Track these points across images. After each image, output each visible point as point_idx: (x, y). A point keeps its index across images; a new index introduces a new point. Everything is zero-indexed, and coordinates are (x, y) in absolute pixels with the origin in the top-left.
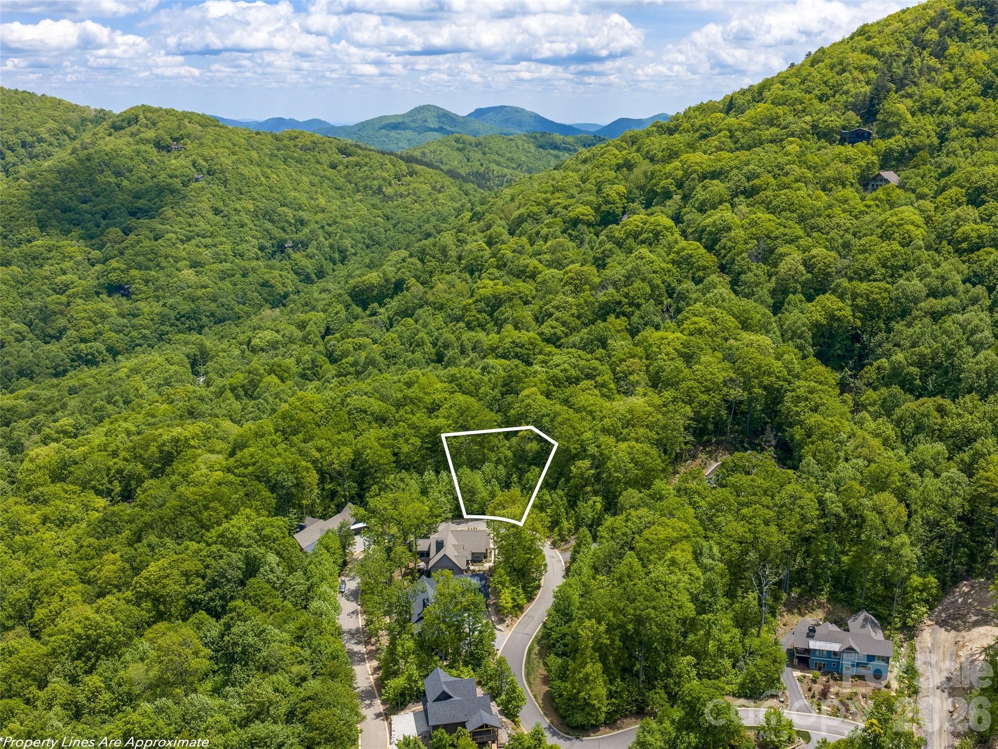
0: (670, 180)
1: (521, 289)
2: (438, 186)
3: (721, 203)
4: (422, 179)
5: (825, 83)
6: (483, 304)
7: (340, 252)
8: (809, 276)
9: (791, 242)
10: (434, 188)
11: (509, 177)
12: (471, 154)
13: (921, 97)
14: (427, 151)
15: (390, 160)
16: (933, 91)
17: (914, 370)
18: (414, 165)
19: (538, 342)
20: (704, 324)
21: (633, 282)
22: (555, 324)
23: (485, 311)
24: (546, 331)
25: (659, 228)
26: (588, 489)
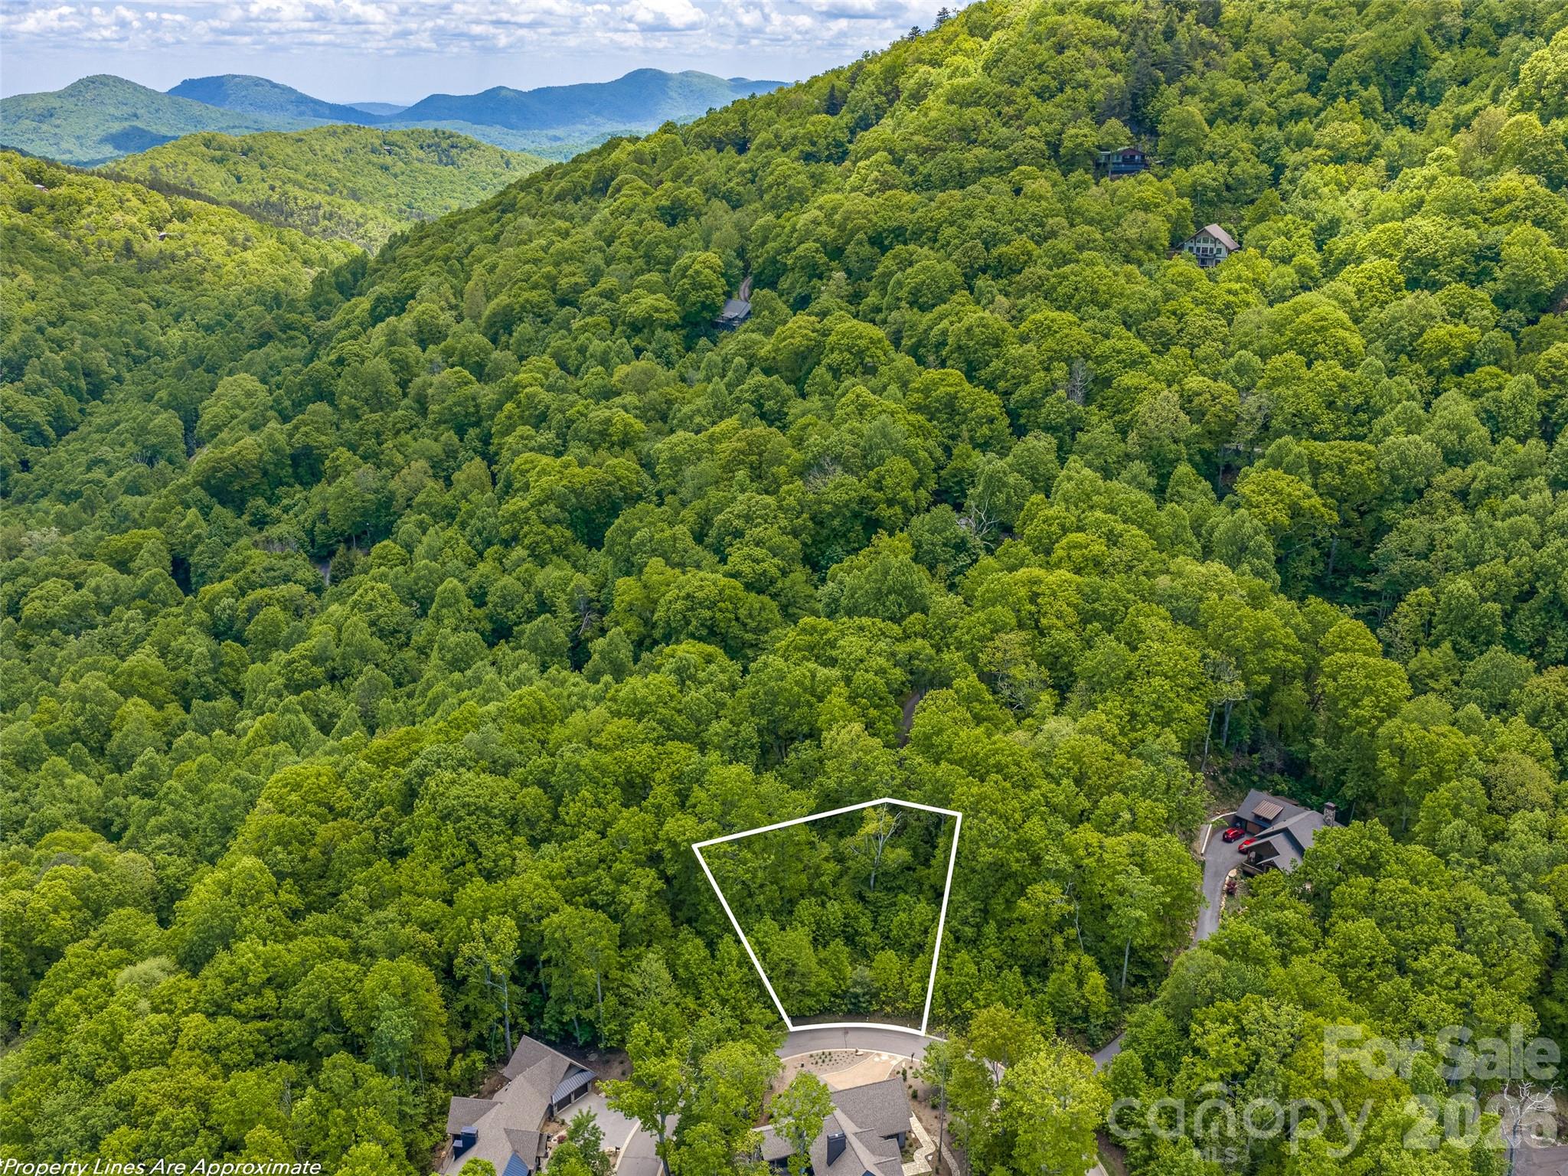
0: (810, 245)
1: (620, 472)
2: (240, 238)
3: (952, 290)
4: (204, 225)
5: (1040, 66)
6: (552, 509)
7: (86, 375)
8: (1196, 428)
9: (1133, 364)
10: (232, 242)
11: (328, 208)
12: (241, 168)
13: (1213, 93)
14: (158, 164)
15: (136, 192)
16: (1229, 86)
17: (1495, 607)
18: (182, 199)
19: (742, 594)
20: (1098, 548)
21: (882, 459)
22: (759, 553)
23: (558, 521)
24: (746, 568)
25: (862, 343)
26: (1058, 940)
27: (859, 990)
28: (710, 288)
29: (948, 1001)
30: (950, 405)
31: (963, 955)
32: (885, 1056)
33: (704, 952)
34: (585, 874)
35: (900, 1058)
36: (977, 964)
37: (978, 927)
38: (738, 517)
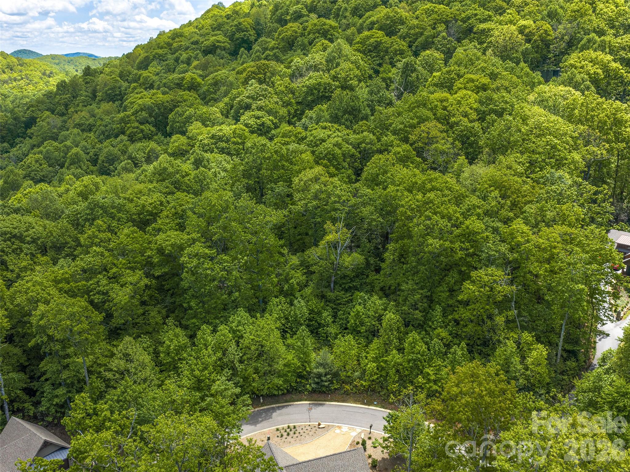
1: (186, 97)
6: (143, 114)
19: (247, 134)
20: (485, 80)
21: (338, 65)
22: (260, 113)
23: (147, 122)
24: (251, 122)
25: (326, 27)
26: (500, 320)
27: (321, 370)
28: (247, 31)
29: (401, 378)
30: (377, 46)
31: (413, 335)
32: (345, 428)
33: (184, 340)
34: (87, 280)
35: (359, 430)
36: (426, 343)
37: (425, 311)
38: (248, 97)
